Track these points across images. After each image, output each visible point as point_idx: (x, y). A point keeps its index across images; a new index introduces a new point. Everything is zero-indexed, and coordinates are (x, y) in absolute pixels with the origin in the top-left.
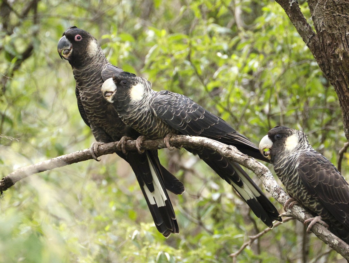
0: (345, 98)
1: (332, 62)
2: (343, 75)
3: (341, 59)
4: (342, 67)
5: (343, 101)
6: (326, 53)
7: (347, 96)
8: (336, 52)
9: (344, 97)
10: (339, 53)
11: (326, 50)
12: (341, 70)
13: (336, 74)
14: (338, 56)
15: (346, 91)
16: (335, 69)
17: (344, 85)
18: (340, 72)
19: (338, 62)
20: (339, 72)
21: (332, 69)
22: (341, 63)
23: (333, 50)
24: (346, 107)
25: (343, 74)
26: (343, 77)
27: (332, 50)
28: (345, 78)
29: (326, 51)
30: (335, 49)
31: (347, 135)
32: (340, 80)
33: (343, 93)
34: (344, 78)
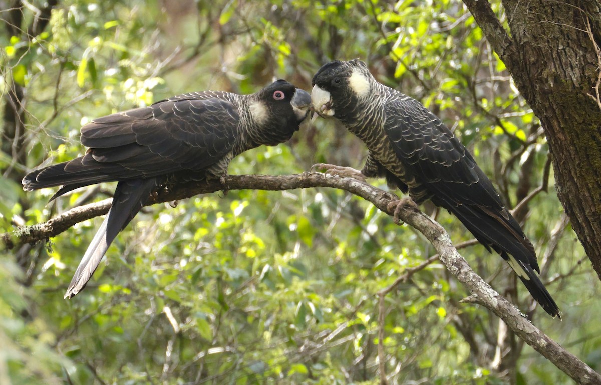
0: (557, 142)
1: (538, 89)
2: (555, 109)
3: (552, 86)
4: (553, 97)
5: (554, 145)
6: (529, 75)
7: (560, 139)
8: (545, 75)
9: (556, 140)
10: (548, 76)
11: (530, 71)
12: (551, 101)
13: (544, 107)
14: (547, 81)
15: (559, 132)
16: (542, 99)
17: (556, 123)
18: (550, 104)
19: (546, 89)
20: (548, 104)
21: (538, 99)
22: (551, 92)
23: (540, 71)
24: (559, 154)
25: (555, 107)
26: (554, 111)
27: (538, 71)
28: (557, 113)
29: (529, 73)
30: (542, 70)
31: (561, 196)
32: (550, 114)
33: (554, 134)
34: (556, 113)
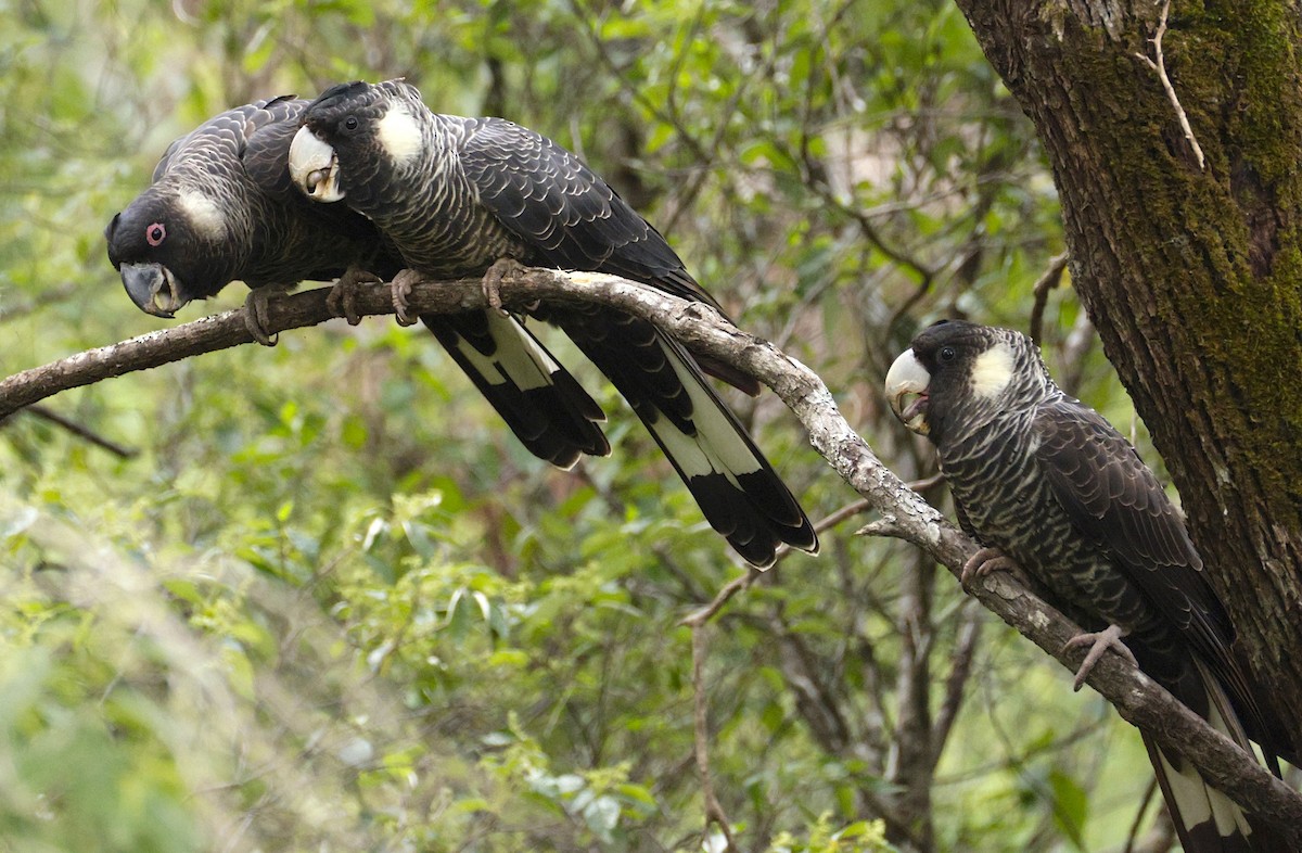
0: (1073, 163)
1: (1028, 47)
2: (1067, 89)
3: (1060, 38)
4: (1063, 64)
5: (1065, 170)
6: (1008, 17)
7: (1078, 157)
8: (1044, 15)
9: (1069, 159)
10: (1051, 18)
11: (1011, 8)
12: (1058, 72)
13: (1042, 85)
14: (1049, 27)
15: (1077, 142)
16: (1039, 68)
17: (1068, 121)
18: (1055, 81)
19: (1047, 46)
20: (1052, 78)
21: (1030, 69)
22: (1058, 51)
23: (1033, 8)
24: (1075, 190)
25: (1067, 86)
26: (1066, 95)
27: (1028, 9)
28: (1072, 99)
29: (1009, 11)
30: (1039, 5)
31: (1079, 282)
32: (1056, 103)
33: (1066, 146)
34: (1069, 100)
